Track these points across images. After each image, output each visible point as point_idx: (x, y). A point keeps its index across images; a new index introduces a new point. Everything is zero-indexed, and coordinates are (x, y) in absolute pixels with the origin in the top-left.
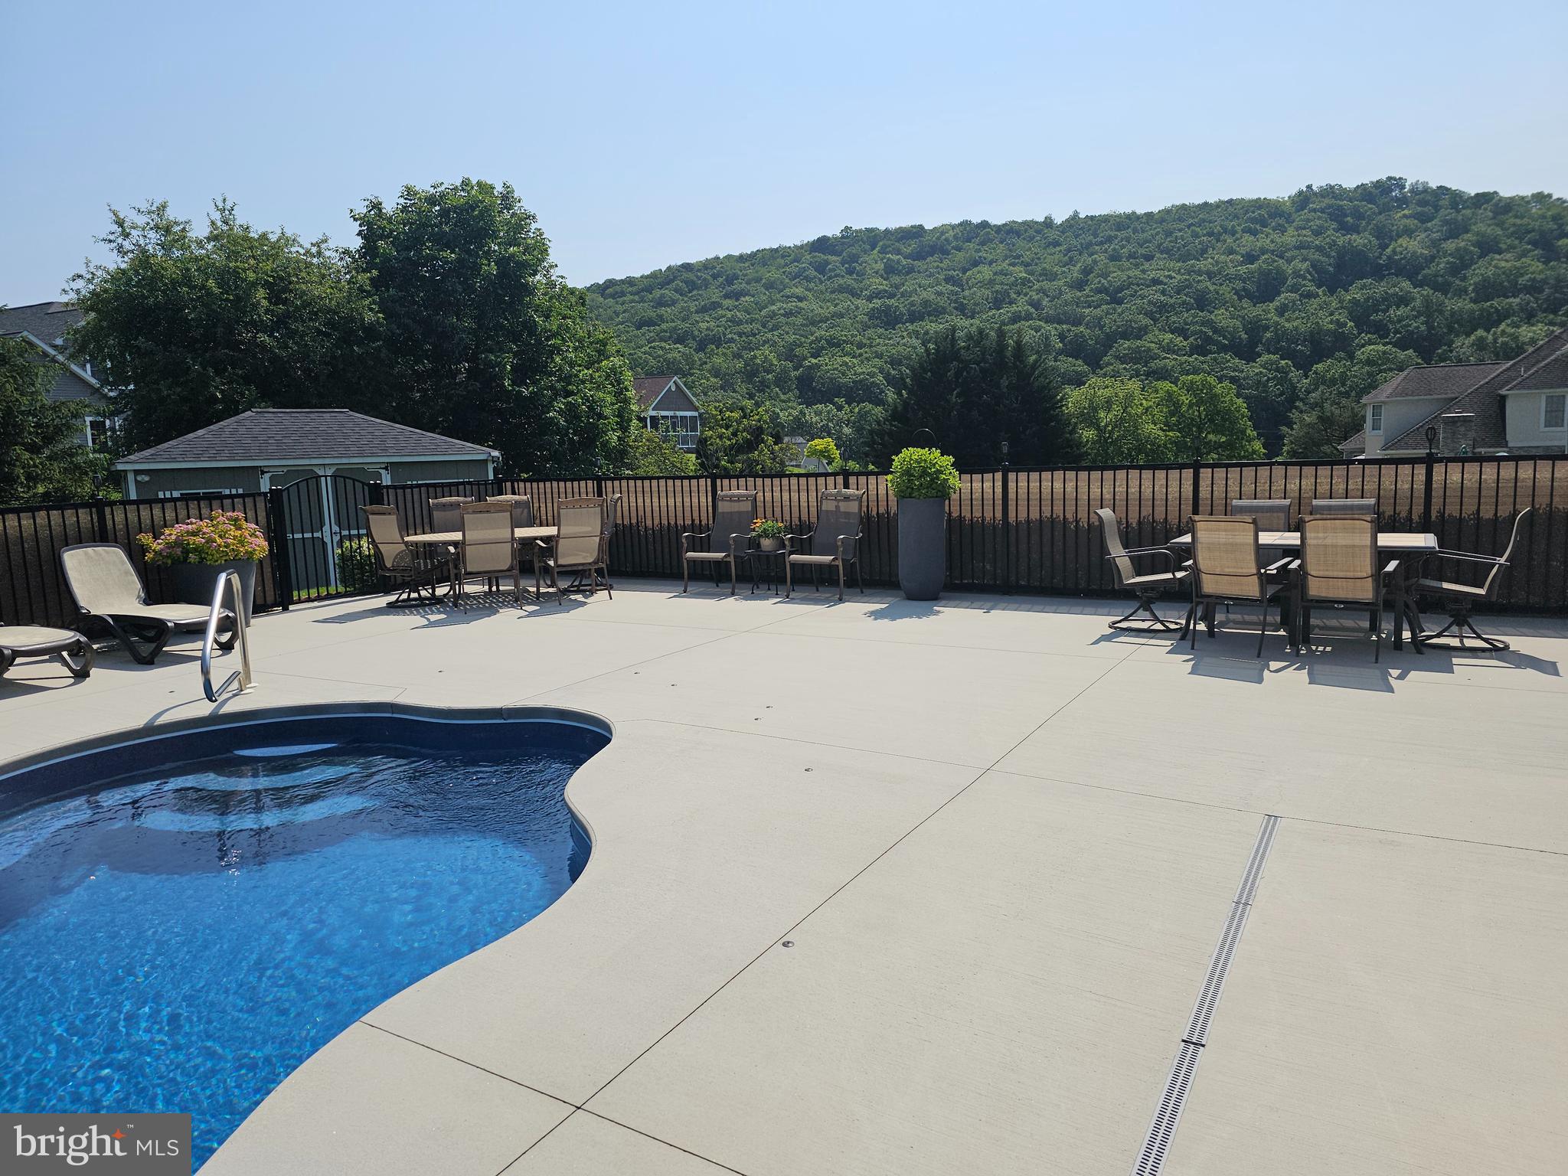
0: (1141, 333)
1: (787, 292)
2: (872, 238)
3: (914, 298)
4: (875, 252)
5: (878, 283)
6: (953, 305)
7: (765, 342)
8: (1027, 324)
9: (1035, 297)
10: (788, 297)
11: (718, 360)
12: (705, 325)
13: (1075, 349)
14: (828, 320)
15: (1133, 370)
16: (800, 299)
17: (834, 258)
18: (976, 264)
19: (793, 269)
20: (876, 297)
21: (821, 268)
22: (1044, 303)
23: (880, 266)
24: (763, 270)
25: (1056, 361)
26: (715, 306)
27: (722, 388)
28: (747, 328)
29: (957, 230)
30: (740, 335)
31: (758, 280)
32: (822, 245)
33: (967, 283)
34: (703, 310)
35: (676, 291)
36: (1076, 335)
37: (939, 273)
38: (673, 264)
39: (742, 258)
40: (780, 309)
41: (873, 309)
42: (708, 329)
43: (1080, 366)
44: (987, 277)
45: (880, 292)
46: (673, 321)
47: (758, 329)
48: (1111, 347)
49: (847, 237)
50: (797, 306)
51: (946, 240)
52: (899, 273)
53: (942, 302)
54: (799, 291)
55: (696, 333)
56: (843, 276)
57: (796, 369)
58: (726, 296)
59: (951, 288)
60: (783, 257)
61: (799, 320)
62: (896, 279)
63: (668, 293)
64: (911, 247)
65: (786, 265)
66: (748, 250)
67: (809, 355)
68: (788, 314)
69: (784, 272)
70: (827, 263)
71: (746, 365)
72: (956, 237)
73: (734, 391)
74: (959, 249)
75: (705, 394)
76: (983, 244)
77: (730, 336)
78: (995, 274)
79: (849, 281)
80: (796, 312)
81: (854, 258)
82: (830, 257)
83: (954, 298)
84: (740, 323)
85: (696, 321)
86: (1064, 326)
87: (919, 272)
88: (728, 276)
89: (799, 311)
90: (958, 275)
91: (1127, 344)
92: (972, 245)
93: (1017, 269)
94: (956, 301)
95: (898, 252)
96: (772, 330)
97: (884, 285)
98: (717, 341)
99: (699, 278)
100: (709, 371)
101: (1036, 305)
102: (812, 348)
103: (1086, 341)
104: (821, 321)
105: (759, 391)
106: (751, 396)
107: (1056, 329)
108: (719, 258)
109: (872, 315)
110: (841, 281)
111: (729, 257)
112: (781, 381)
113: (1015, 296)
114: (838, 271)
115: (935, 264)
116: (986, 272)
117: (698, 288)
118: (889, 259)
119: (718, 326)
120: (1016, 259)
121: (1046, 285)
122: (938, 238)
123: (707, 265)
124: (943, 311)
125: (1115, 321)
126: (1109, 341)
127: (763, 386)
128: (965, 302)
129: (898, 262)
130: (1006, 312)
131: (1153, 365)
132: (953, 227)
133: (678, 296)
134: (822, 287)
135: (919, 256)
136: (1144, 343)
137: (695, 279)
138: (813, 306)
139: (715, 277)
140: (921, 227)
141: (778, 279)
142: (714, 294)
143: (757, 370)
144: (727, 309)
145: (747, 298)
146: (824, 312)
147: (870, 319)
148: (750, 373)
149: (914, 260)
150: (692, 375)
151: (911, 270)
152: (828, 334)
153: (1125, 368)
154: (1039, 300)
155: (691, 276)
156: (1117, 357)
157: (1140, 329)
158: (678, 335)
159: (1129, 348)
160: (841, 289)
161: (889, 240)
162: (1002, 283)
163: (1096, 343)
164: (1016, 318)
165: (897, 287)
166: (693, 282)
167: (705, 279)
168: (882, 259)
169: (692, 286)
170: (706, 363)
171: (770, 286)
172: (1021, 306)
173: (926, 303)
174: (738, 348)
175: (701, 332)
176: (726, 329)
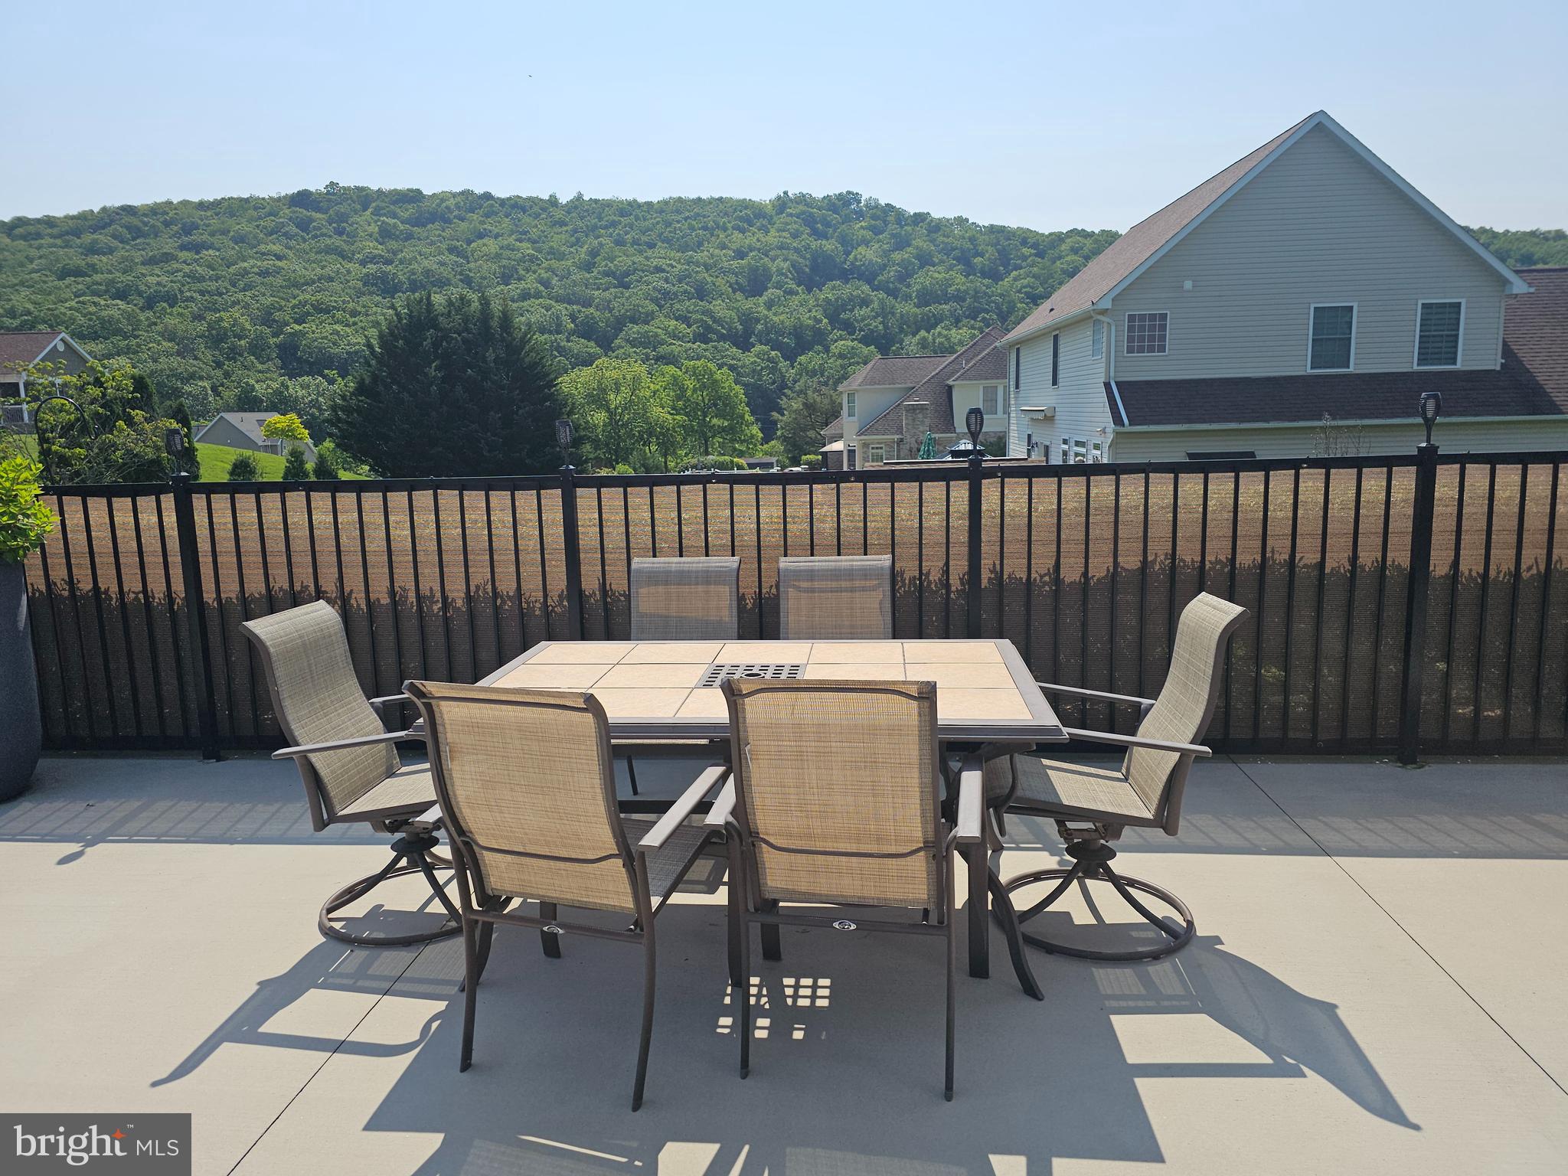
0: (648, 317)
1: (262, 248)
2: (363, 198)
3: (415, 266)
4: (368, 212)
5: (372, 247)
6: (458, 277)
7: (234, 304)
8: (537, 302)
9: (545, 275)
10: (263, 254)
11: (171, 321)
12: (154, 279)
13: (587, 331)
14: (314, 282)
15: (643, 354)
16: (279, 258)
17: (319, 215)
18: (481, 236)
19: (269, 223)
20: (371, 262)
21: (304, 225)
22: (554, 282)
23: (374, 229)
24: (230, 222)
25: (568, 341)
26: (167, 258)
27: (179, 353)
28: (213, 286)
29: (458, 199)
30: (202, 293)
31: (225, 232)
32: (302, 199)
33: (473, 255)
34: (151, 261)
35: (114, 236)
36: (587, 316)
37: (441, 242)
38: (108, 204)
39: (202, 205)
40: (252, 267)
41: (367, 275)
42: (158, 284)
43: (593, 348)
44: (493, 251)
45: (374, 258)
46: (110, 272)
47: (225, 288)
48: (621, 330)
49: (334, 194)
50: (274, 265)
51: (447, 208)
52: (396, 238)
53: (446, 272)
54: (276, 248)
55: (143, 288)
56: (330, 236)
57: (275, 335)
58: (183, 247)
59: (456, 259)
60: (256, 208)
61: (279, 281)
62: (393, 245)
63: (103, 238)
64: (408, 211)
65: (260, 218)
66: (210, 197)
67: (291, 321)
68: (264, 273)
69: (258, 226)
70: (311, 220)
71: (210, 328)
72: (458, 207)
73: (196, 358)
74: (462, 219)
75: (155, 361)
76: (487, 216)
77: (188, 294)
78: (502, 248)
79: (337, 241)
80: (274, 271)
81: (342, 218)
82: (314, 214)
83: (459, 269)
84: (201, 279)
85: (142, 274)
86: (574, 307)
87: (419, 239)
88: (184, 225)
89: (278, 271)
90: (461, 246)
91: (636, 328)
92: (475, 217)
93: (525, 245)
94: (461, 274)
95: (394, 216)
96: (244, 290)
97: (380, 250)
98: (172, 300)
99: (145, 224)
100: (160, 334)
101: (546, 284)
102: (295, 313)
103: (597, 323)
104: (307, 284)
105: (229, 359)
106: (219, 365)
107: (566, 308)
108: (171, 203)
109: (367, 280)
110: (328, 241)
111: (185, 203)
112: (257, 349)
113: (523, 273)
114: (324, 230)
115: (437, 233)
116: (491, 246)
117: (145, 235)
118: (383, 222)
119: (172, 281)
120: (523, 235)
121: (554, 264)
122: (439, 205)
123: (155, 210)
124: (448, 283)
125: (623, 305)
126: (619, 324)
127: (234, 354)
128: (471, 275)
129: (395, 226)
130: (514, 288)
131: (661, 350)
132: (454, 195)
133: (116, 243)
134: (306, 246)
135: (419, 221)
136: (651, 328)
137: (141, 225)
138: (294, 266)
139: (167, 224)
140: (419, 191)
141: (251, 232)
142: (168, 245)
143: (225, 334)
144: (185, 262)
145: (211, 252)
146: (310, 275)
147: (365, 285)
148: (217, 338)
149: (413, 226)
150: (136, 337)
151: (409, 237)
152: (313, 298)
153: (635, 352)
154: (549, 278)
155: (135, 221)
156: (628, 341)
157: (647, 314)
158: (118, 289)
159: (638, 333)
160: (328, 251)
161: (383, 201)
162: (509, 259)
163: (607, 326)
164: (525, 296)
165: (395, 253)
166: (138, 229)
167: (153, 226)
168: (376, 222)
169: (137, 233)
170: (155, 324)
171: (240, 239)
172: (530, 283)
173: (427, 273)
174: (199, 308)
175: (149, 288)
176: (183, 285)
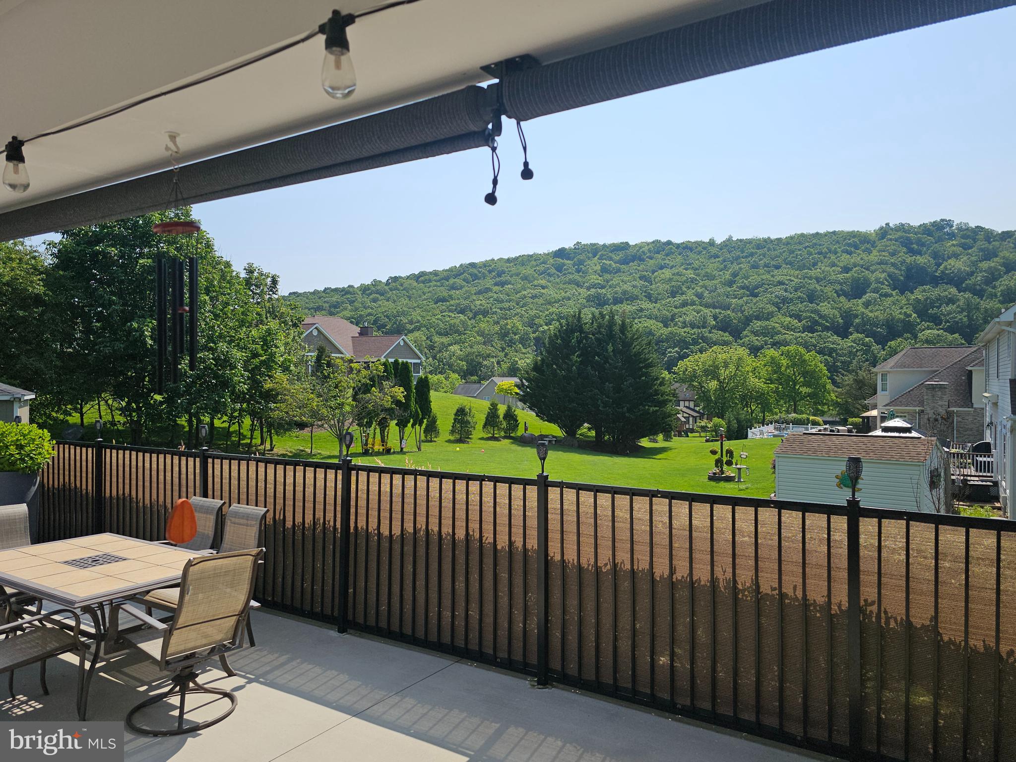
0: (769, 316)
1: (536, 283)
2: (594, 250)
3: (618, 289)
4: (596, 258)
5: (595, 279)
6: (643, 294)
7: (516, 314)
8: (692, 308)
9: (700, 290)
10: (535, 286)
11: (483, 325)
12: (480, 302)
13: (724, 326)
14: (559, 301)
15: (763, 341)
16: (543, 288)
17: (569, 262)
18: (661, 268)
19: (541, 268)
20: (593, 288)
21: (559, 268)
22: (705, 295)
23: (598, 268)
24: (522, 268)
25: (710, 333)
26: (488, 290)
27: (484, 343)
28: (506, 305)
29: (650, 246)
30: (501, 309)
31: (518, 275)
32: (561, 253)
33: (655, 280)
34: (479, 293)
35: (464, 280)
36: (725, 316)
37: (636, 274)
38: (463, 263)
39: (509, 260)
40: (528, 294)
41: (589, 296)
42: (481, 305)
43: (727, 337)
44: (668, 277)
45: (595, 285)
46: (459, 299)
47: (513, 306)
48: (749, 325)
49: (578, 249)
50: (540, 292)
51: (643, 252)
52: (610, 273)
53: (636, 292)
54: (543, 282)
55: (473, 307)
56: (573, 274)
57: (534, 332)
58: (496, 284)
59: (643, 283)
60: (535, 260)
61: (541, 301)
62: (607, 276)
63: (458, 281)
64: (620, 255)
65: (537, 265)
66: (513, 255)
67: (544, 324)
68: (533, 297)
69: (535, 270)
70: (564, 265)
71: (501, 328)
72: (650, 251)
73: (492, 346)
74: (651, 258)
75: (471, 347)
76: (667, 255)
77: (494, 310)
78: (674, 274)
79: (577, 277)
80: (539, 296)
81: (581, 262)
82: (566, 261)
83: (645, 289)
84: (502, 302)
85: (474, 300)
86: (717, 310)
87: (624, 272)
88: (498, 271)
89: (542, 295)
90: (648, 275)
91: (759, 323)
92: (659, 256)
93: (689, 272)
94: (645, 292)
95: (611, 259)
96: (522, 307)
97: (598, 280)
98: (485, 313)
99: (480, 272)
100: (477, 333)
101: (700, 296)
102: (546, 319)
103: (732, 320)
104: (555, 302)
105: (508, 346)
106: (503, 349)
107: (711, 311)
108: (494, 260)
109: (588, 299)
110: (571, 277)
111: (500, 260)
112: (524, 341)
113: (685, 289)
114: (570, 270)
115: (635, 267)
116: (667, 273)
117: (479, 279)
118: (604, 263)
119: (487, 303)
120: (688, 266)
121: (707, 283)
122: (638, 251)
123: (485, 264)
124: (637, 298)
125: (752, 308)
126: (747, 321)
127: (511, 343)
128: (652, 292)
129: (610, 265)
130: (679, 299)
131: (776, 338)
132: (648, 244)
133: (465, 283)
134: (558, 280)
135: (625, 262)
136: (771, 323)
137: (477, 273)
138: (551, 293)
139: (490, 272)
140: (627, 243)
141: (531, 274)
142: (489, 283)
143: (508, 332)
144: (495, 292)
145: (509, 286)
146: (558, 297)
147: (587, 302)
148: (504, 334)
149: (621, 265)
150: (465, 334)
151: (618, 271)
152: (557, 310)
153: (757, 340)
154: (702, 292)
155: (475, 271)
156: (752, 332)
157: (768, 314)
158: (461, 308)
159: (761, 326)
160: (570, 282)
161: (606, 251)
162: (678, 281)
163: (739, 322)
164: (684, 304)
165: (608, 282)
166: (476, 275)
167: (484, 273)
168: (600, 263)
169: (475, 277)
170: (475, 327)
171: (525, 278)
172: (690, 295)
173: (625, 292)
174: (498, 318)
175: (476, 307)
176: (493, 305)
